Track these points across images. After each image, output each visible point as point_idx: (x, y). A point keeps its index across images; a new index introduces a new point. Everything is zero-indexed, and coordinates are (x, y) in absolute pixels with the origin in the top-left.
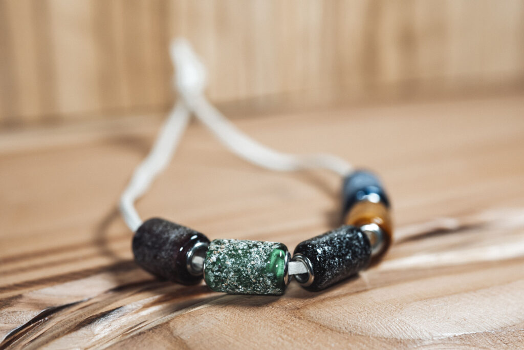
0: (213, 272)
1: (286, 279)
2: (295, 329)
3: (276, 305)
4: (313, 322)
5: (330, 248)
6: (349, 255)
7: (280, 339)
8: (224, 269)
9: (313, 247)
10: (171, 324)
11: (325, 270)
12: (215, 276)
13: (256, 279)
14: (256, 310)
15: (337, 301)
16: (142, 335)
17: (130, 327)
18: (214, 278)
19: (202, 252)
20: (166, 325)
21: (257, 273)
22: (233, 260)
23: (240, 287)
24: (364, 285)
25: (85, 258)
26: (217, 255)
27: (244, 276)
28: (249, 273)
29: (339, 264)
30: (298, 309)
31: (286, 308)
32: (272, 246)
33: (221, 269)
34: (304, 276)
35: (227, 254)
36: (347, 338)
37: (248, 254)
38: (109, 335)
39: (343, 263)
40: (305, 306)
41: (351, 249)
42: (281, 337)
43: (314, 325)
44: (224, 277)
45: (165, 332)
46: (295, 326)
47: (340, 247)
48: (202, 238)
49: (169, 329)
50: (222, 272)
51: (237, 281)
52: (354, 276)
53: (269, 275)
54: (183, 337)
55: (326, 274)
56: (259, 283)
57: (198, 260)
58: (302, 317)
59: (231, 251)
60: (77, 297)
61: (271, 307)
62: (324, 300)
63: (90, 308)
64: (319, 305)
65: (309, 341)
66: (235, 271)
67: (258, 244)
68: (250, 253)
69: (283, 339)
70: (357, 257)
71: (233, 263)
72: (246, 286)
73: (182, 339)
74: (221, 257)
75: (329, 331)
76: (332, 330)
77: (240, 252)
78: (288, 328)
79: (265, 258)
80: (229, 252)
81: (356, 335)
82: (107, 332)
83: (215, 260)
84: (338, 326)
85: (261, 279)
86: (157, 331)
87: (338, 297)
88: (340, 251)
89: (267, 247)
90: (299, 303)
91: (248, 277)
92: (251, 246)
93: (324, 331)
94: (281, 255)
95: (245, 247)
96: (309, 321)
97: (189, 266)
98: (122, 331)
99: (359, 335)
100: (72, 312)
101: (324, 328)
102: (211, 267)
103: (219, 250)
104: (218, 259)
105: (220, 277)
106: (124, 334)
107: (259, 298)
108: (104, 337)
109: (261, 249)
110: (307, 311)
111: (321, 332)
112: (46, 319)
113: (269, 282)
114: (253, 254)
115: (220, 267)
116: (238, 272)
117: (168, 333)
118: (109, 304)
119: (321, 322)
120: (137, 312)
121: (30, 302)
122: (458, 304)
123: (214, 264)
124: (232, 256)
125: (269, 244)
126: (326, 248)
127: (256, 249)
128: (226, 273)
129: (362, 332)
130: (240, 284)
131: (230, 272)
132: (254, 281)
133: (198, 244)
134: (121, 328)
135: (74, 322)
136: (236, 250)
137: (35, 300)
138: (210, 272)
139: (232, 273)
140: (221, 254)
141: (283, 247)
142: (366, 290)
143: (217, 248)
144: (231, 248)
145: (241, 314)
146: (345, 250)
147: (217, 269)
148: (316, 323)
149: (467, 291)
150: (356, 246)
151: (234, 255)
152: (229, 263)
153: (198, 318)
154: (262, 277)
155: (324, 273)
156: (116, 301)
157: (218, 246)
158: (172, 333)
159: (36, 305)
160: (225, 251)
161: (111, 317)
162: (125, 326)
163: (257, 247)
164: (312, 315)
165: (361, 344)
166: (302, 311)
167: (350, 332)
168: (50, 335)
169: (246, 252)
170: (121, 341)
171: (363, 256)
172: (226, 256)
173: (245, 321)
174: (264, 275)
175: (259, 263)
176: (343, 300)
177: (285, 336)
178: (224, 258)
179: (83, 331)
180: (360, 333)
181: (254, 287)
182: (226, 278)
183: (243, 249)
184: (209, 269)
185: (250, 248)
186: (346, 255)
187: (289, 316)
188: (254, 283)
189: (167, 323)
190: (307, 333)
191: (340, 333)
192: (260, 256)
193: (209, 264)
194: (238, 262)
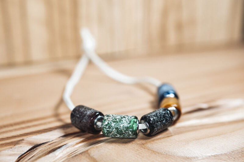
0: (106, 129)
1: (138, 131)
2: (142, 153)
3: (133, 142)
4: (150, 150)
5: (156, 118)
6: (164, 120)
7: (136, 157)
8: (111, 127)
9: (149, 117)
10: (89, 151)
11: (154, 127)
12: (107, 130)
13: (125, 131)
14: (125, 145)
15: (160, 141)
16: (76, 156)
17: (71, 152)
18: (106, 131)
19: (101, 120)
20: (87, 152)
21: (125, 129)
22: (115, 123)
23: (118, 135)
24: (171, 133)
25: (49, 123)
26: (108, 121)
27: (119, 131)
28: (122, 129)
29: (160, 125)
30: (143, 144)
31: (138, 144)
32: (131, 117)
33: (110, 127)
34: (145, 130)
35: (112, 121)
36: (165, 156)
37: (121, 121)
38: (62, 156)
39: (162, 124)
40: (146, 143)
41: (165, 118)
42: (137, 156)
43: (151, 151)
44: (111, 131)
45: (87, 155)
46: (142, 152)
47: (160, 117)
48: (101, 114)
49: (88, 153)
50: (110, 129)
51: (117, 133)
52: (166, 130)
53: (130, 130)
54: (95, 157)
55: (155, 129)
56: (126, 133)
57: (99, 124)
58: (145, 148)
59: (114, 119)
60: (47, 140)
61: (131, 143)
62: (154, 140)
63: (53, 144)
64: (153, 142)
65: (149, 158)
66: (116, 128)
67: (125, 117)
68: (122, 120)
69: (137, 157)
70: (167, 121)
71: (115, 125)
72: (120, 135)
73: (94, 158)
74: (109, 122)
75: (157, 154)
76: (158, 153)
77: (118, 120)
78: (140, 153)
79: (129, 122)
80: (113, 120)
81: (169, 155)
82: (61, 155)
83: (107, 124)
84: (161, 152)
85: (127, 131)
86: (83, 154)
87: (160, 139)
88: (160, 119)
89: (129, 118)
90: (143, 142)
91: (121, 131)
92: (122, 117)
93: (155, 154)
94: (135, 121)
95: (120, 118)
96: (148, 149)
97: (95, 126)
98: (67, 154)
99: (170, 155)
100: (45, 146)
101: (155, 153)
102: (105, 126)
103: (109, 119)
104: (108, 123)
105: (109, 131)
106: (69, 156)
107: (126, 140)
108: (60, 157)
109: (127, 119)
110: (147, 145)
111: (154, 154)
112: (35, 149)
113: (130, 133)
114: (123, 121)
115: (109, 127)
116: (117, 128)
117: (88, 155)
118: (61, 143)
119: (154, 150)
120: (74, 146)
121: (27, 142)
122: (212, 141)
123: (106, 125)
124: (114, 122)
125: (130, 116)
126: (155, 118)
127: (124, 119)
128: (112, 129)
129: (172, 154)
130: (118, 134)
131: (113, 129)
132: (124, 132)
133: (99, 117)
134: (67, 153)
135: (47, 151)
136: (116, 119)
137: (30, 141)
138: (105, 129)
139: (114, 129)
140: (109, 121)
141: (136, 118)
142: (171, 136)
143: (108, 118)
144: (114, 118)
145: (119, 147)
146: (162, 118)
147: (108, 127)
148: (152, 150)
149: (216, 136)
150: (167, 117)
151: (115, 121)
152: (113, 124)
153: (100, 148)
154: (128, 131)
155: (154, 128)
156: (64, 141)
157: (108, 117)
158: (89, 155)
159: (30, 143)
160: (111, 120)
161: (62, 148)
162: (69, 152)
163: (125, 118)
164: (149, 146)
165: (172, 159)
166: (145, 145)
167: (167, 154)
168: (37, 156)
169: (120, 120)
170: (68, 159)
171: (170, 121)
172: (112, 122)
173: (121, 150)
174: (128, 130)
175: (126, 125)
176: (163, 140)
177: (138, 156)
178: (111, 123)
179: (51, 155)
180: (171, 155)
181: (124, 135)
182: (112, 131)
183: (119, 119)
184: (104, 128)
185: (122, 118)
186: (163, 121)
187: (139, 147)
188: (124, 133)
189: (87, 151)
190: (148, 155)
191: (162, 154)
192: (127, 122)
193: (104, 125)
194: (117, 124)
